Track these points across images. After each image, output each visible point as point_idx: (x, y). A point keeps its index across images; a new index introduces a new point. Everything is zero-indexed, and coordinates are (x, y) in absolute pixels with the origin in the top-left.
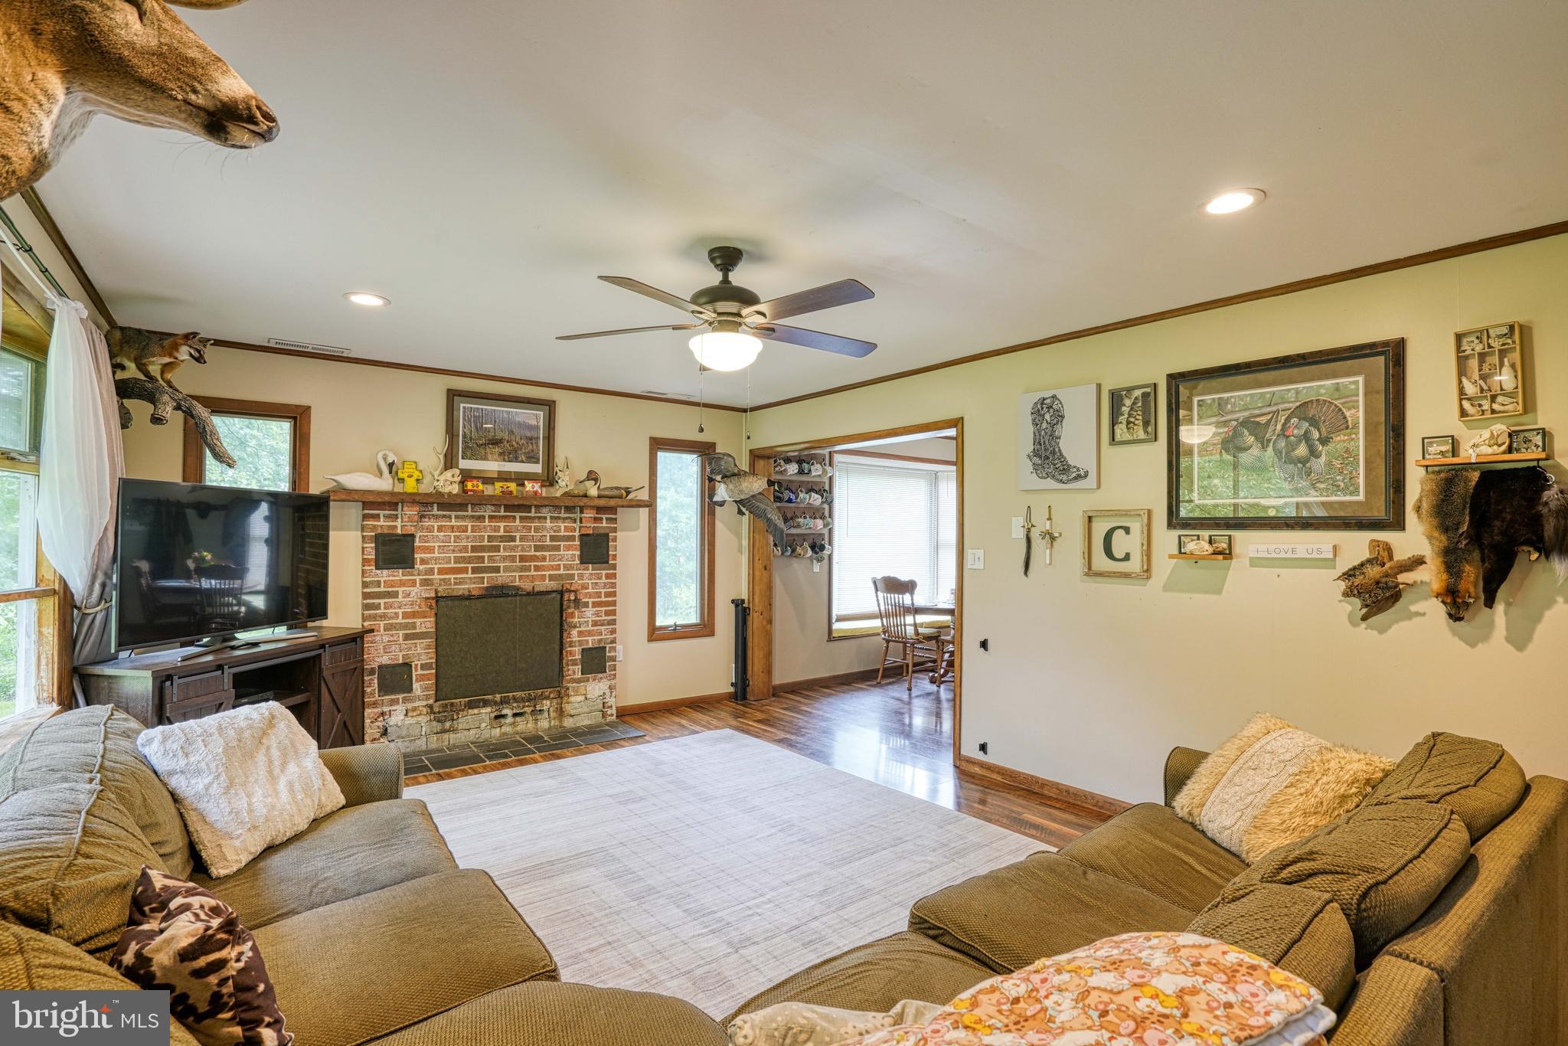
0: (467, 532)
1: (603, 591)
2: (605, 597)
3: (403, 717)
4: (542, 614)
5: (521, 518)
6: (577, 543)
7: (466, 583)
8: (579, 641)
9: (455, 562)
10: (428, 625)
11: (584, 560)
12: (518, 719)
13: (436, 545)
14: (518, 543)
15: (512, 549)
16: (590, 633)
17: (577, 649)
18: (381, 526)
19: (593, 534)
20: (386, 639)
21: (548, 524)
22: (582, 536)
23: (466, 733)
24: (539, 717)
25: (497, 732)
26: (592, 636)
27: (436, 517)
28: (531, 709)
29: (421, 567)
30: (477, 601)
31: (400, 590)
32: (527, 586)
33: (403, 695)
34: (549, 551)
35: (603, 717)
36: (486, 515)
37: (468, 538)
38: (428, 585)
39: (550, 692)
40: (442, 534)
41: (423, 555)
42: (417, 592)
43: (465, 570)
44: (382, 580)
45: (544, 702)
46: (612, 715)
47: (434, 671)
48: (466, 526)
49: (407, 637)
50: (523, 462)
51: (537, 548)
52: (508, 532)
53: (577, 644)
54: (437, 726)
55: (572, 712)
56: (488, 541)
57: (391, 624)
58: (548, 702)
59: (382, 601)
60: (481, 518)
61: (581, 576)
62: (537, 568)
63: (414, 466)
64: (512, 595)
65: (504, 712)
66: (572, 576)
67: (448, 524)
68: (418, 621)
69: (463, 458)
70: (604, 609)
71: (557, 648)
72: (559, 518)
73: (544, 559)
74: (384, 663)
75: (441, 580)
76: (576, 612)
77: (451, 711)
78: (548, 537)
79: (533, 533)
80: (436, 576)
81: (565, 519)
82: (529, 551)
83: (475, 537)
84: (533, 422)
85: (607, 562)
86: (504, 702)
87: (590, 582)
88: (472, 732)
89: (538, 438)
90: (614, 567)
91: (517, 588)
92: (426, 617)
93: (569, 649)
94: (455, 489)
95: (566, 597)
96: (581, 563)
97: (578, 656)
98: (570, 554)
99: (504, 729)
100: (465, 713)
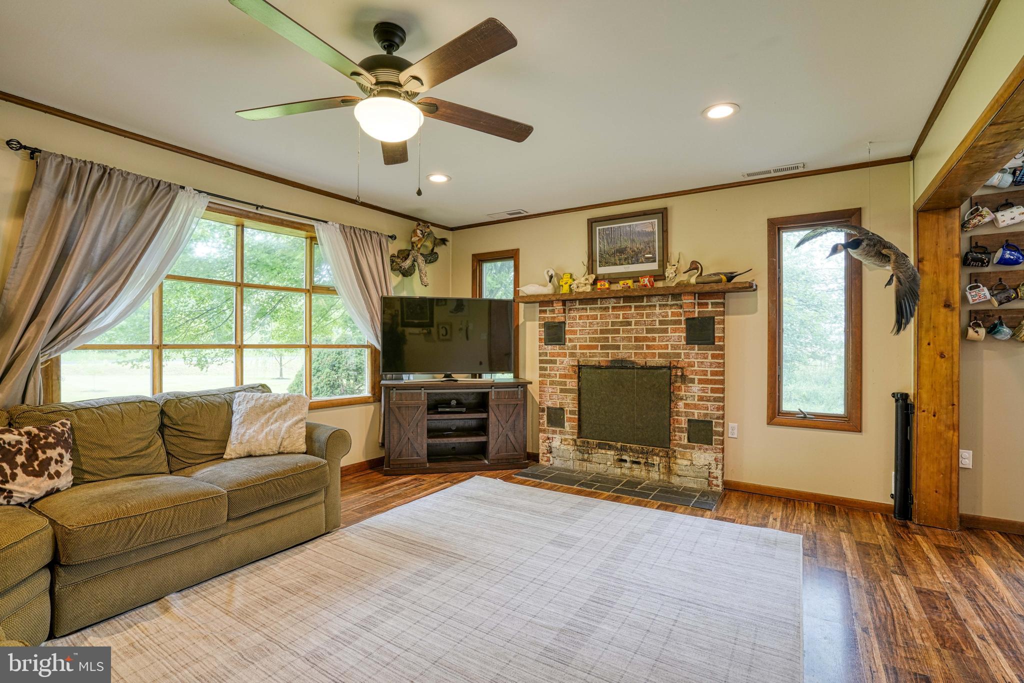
0: (597, 319)
1: (709, 369)
2: (711, 375)
3: (560, 444)
4: (654, 385)
5: (635, 307)
6: (683, 326)
7: (596, 356)
8: (685, 412)
9: (590, 341)
10: (574, 384)
11: (691, 340)
12: (634, 466)
13: (578, 329)
14: (633, 327)
15: (629, 331)
16: (696, 407)
17: (683, 419)
18: (548, 317)
19: (698, 318)
20: (550, 390)
21: (658, 310)
22: (687, 319)
23: (597, 465)
24: (651, 469)
25: (618, 471)
26: (698, 409)
27: (578, 309)
28: (644, 460)
29: (570, 344)
30: (607, 370)
31: (558, 359)
32: (640, 361)
33: (559, 429)
34: (658, 333)
35: (709, 485)
36: (610, 306)
37: (598, 324)
38: (573, 357)
39: (659, 451)
40: (582, 321)
41: (570, 336)
42: (568, 361)
43: (596, 347)
44: (548, 352)
45: (655, 457)
46: (718, 486)
47: (577, 417)
48: (597, 315)
49: (562, 391)
50: (642, 262)
51: (648, 331)
52: (625, 318)
53: (683, 414)
54: (580, 456)
55: (680, 473)
56: (612, 326)
57: (553, 381)
58: (658, 459)
59: (548, 366)
60: (606, 309)
61: (687, 355)
62: (648, 347)
63: (569, 276)
64: (630, 368)
65: (624, 457)
66: (679, 355)
67: (585, 314)
68: (568, 381)
69: (600, 266)
70: (710, 386)
71: (668, 415)
72: (667, 305)
73: (654, 339)
74: (549, 405)
75: (581, 353)
76: (683, 386)
77: (587, 447)
78: (657, 322)
79: (645, 319)
80: (578, 351)
81: (671, 306)
82: (641, 333)
83: (602, 322)
84: (650, 229)
85: (714, 344)
86: (623, 449)
87: (696, 361)
88: (601, 465)
89: (654, 241)
90: (722, 348)
91: (633, 362)
92: (572, 378)
93: (676, 417)
94: (588, 289)
95: (674, 372)
96: (687, 344)
97: (684, 425)
98: (677, 336)
99: (623, 470)
100: (596, 451)
